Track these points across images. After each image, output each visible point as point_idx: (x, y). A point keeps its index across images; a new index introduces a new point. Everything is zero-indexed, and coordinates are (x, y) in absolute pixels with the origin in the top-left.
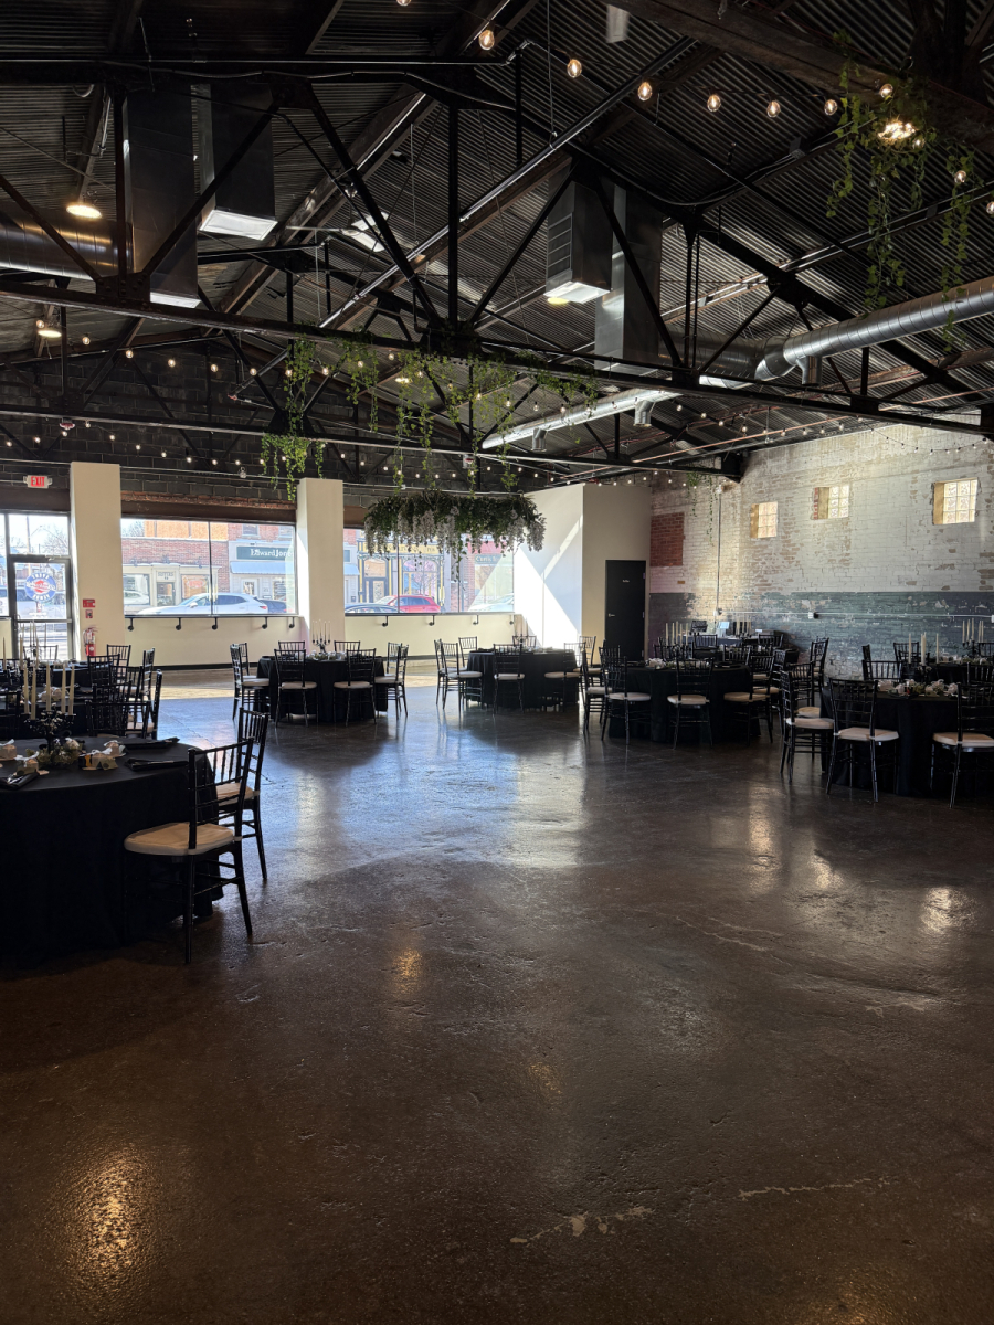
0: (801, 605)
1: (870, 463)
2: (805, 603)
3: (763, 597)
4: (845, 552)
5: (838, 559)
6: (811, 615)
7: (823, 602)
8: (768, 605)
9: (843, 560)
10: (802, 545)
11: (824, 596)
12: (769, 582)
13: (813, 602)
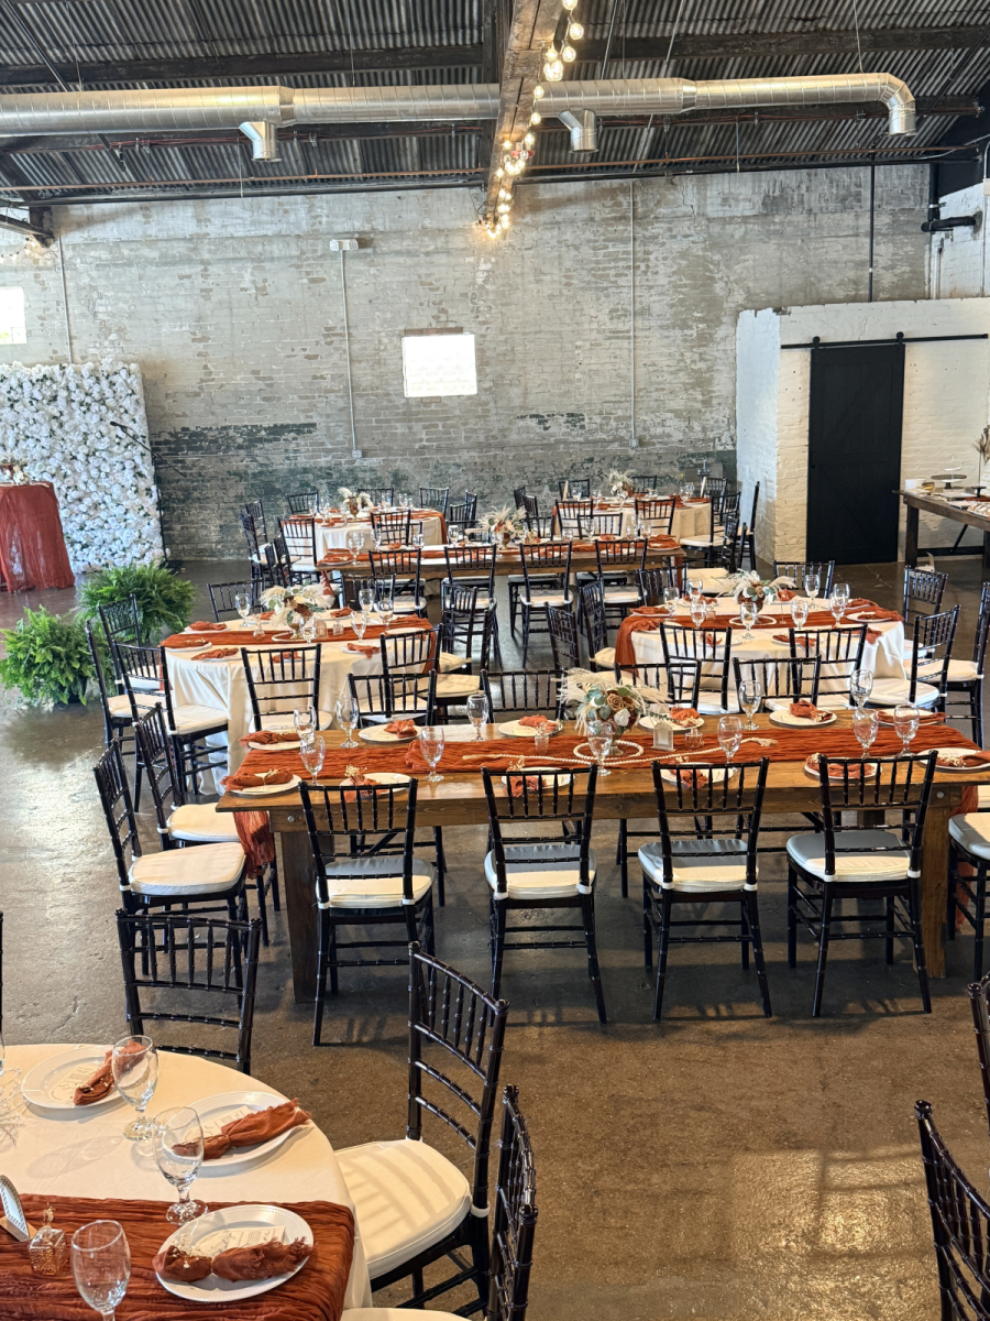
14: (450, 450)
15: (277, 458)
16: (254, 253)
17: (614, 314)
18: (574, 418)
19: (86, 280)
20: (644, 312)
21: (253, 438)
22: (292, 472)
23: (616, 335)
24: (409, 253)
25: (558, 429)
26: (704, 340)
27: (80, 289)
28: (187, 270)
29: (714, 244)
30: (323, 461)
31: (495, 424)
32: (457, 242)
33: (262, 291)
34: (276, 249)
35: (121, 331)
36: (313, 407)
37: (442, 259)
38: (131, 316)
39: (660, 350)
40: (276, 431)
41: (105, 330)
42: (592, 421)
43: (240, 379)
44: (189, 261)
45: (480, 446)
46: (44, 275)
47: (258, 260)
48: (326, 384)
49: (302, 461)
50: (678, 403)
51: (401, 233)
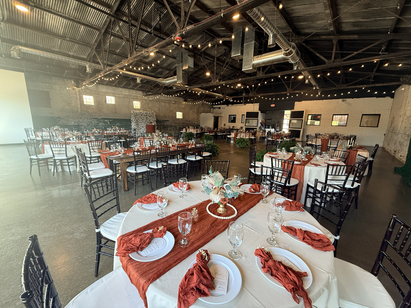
0: (104, 121)
1: (120, 94)
2: (106, 121)
3: (91, 119)
4: (115, 110)
5: (114, 112)
6: (109, 123)
7: (111, 120)
8: (94, 121)
9: (115, 112)
10: (103, 108)
11: (111, 119)
12: (93, 115)
13: (108, 120)
14: (180, 124)
15: (166, 124)
16: (164, 101)
17: (193, 112)
18: (189, 121)
19: (148, 102)
20: (194, 112)
21: (163, 121)
22: (167, 125)
23: (193, 114)
24: (178, 104)
25: (188, 122)
26: (198, 115)
27: (147, 103)
28: (158, 102)
29: (199, 107)
30: (170, 124)
31: (184, 121)
32: (181, 103)
33: (165, 106)
34: (167, 101)
35: (151, 108)
36: (169, 118)
37: (180, 105)
38: (152, 106)
39: (195, 116)
40: (166, 121)
41: (149, 108)
42: (191, 122)
43: (162, 115)
44: (158, 101)
45: (183, 123)
46: (143, 101)
47: (165, 102)
48: (170, 116)
49: (168, 124)
50: (196, 121)
51: (177, 102)
